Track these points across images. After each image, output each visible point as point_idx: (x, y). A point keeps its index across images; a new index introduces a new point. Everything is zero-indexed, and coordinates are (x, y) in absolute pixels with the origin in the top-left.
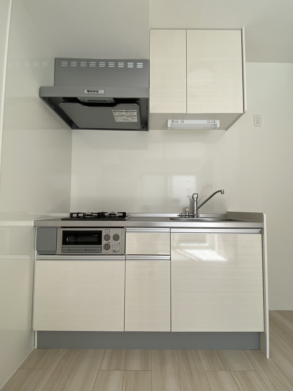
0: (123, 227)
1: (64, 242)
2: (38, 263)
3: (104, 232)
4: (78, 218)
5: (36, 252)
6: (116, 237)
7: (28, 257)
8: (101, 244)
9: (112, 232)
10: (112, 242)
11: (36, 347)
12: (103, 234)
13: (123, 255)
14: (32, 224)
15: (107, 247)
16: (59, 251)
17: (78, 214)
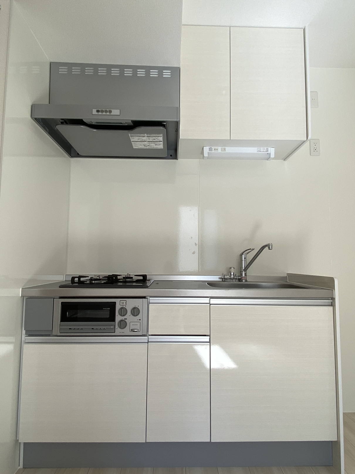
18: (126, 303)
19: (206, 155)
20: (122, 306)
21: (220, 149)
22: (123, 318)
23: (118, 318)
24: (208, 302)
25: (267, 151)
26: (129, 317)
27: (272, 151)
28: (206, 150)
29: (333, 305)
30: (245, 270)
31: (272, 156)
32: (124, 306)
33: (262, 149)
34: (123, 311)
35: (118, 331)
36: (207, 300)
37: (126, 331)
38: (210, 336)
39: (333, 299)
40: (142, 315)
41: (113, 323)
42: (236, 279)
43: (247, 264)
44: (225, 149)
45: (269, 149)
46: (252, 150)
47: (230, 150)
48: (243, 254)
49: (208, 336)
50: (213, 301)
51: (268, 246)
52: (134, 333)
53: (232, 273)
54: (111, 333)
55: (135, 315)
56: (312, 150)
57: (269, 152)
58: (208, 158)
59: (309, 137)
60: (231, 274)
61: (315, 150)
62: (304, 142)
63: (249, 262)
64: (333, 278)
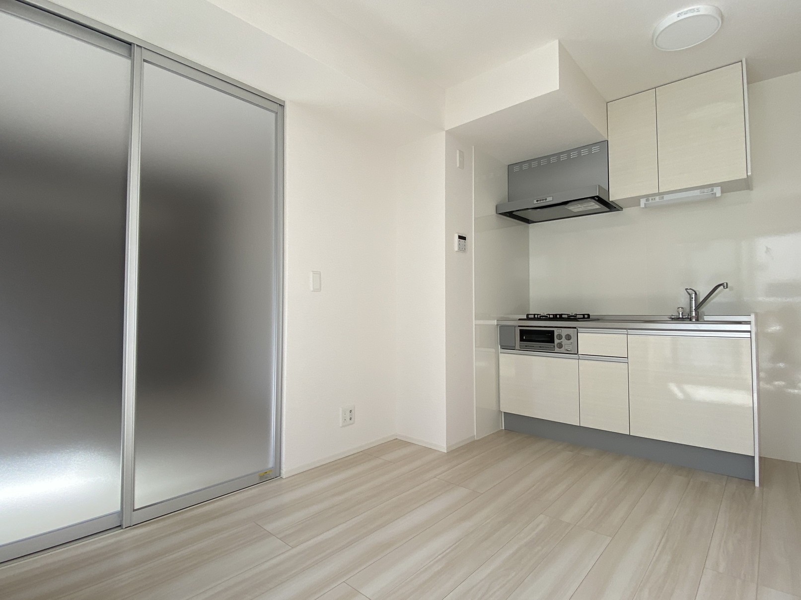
0: (575, 328)
1: (522, 340)
2: (501, 355)
3: (557, 332)
4: (534, 319)
5: (499, 346)
6: (568, 337)
7: (494, 350)
8: (554, 343)
9: (564, 332)
10: (564, 341)
11: (503, 428)
13: (576, 354)
14: (495, 322)
15: (560, 346)
16: (517, 347)
17: (534, 315)
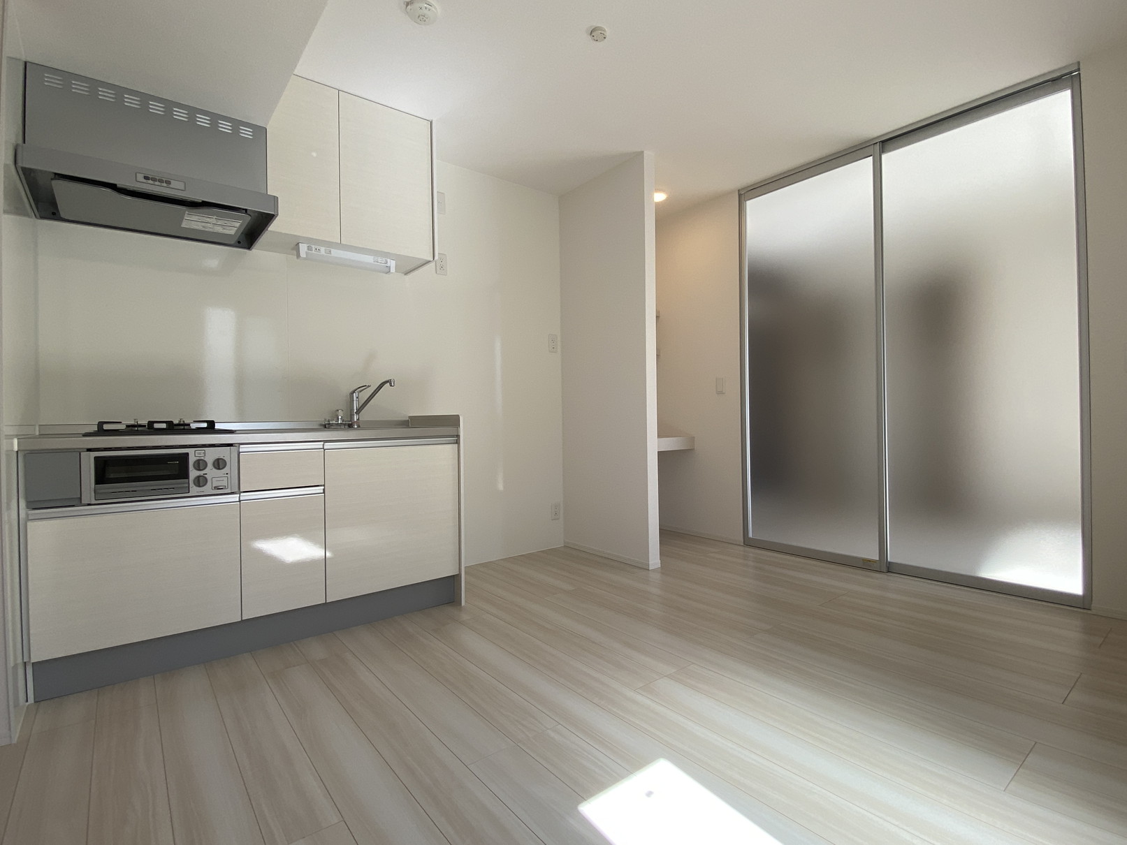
12: (192, 459)
18: (205, 453)
19: (303, 254)
20: (198, 458)
21: (323, 249)
22: (201, 473)
23: (193, 473)
24: (322, 447)
25: (387, 263)
26: (210, 472)
27: (392, 264)
28: (303, 248)
29: (457, 442)
30: (358, 412)
31: (393, 270)
32: (202, 458)
33: (380, 260)
34: (200, 465)
35: (194, 490)
36: (320, 445)
37: (207, 489)
38: (324, 486)
39: (458, 436)
40: (231, 468)
41: (186, 480)
42: (345, 425)
43: (360, 405)
44: (330, 251)
45: (389, 260)
46: (369, 259)
47: (336, 253)
48: (354, 392)
49: (321, 486)
50: (327, 445)
51: (389, 381)
52: (219, 491)
53: (340, 417)
54: (184, 492)
55: (221, 467)
56: (438, 268)
57: (388, 265)
58: (305, 259)
59: (436, 258)
60: (338, 419)
61: (441, 269)
62: (430, 261)
63: (363, 402)
64: (458, 416)
